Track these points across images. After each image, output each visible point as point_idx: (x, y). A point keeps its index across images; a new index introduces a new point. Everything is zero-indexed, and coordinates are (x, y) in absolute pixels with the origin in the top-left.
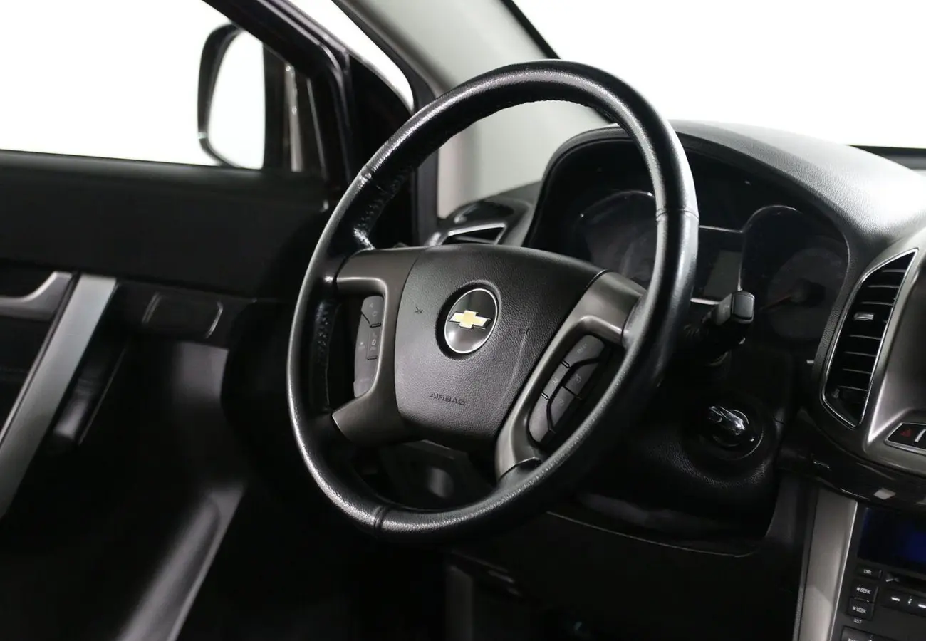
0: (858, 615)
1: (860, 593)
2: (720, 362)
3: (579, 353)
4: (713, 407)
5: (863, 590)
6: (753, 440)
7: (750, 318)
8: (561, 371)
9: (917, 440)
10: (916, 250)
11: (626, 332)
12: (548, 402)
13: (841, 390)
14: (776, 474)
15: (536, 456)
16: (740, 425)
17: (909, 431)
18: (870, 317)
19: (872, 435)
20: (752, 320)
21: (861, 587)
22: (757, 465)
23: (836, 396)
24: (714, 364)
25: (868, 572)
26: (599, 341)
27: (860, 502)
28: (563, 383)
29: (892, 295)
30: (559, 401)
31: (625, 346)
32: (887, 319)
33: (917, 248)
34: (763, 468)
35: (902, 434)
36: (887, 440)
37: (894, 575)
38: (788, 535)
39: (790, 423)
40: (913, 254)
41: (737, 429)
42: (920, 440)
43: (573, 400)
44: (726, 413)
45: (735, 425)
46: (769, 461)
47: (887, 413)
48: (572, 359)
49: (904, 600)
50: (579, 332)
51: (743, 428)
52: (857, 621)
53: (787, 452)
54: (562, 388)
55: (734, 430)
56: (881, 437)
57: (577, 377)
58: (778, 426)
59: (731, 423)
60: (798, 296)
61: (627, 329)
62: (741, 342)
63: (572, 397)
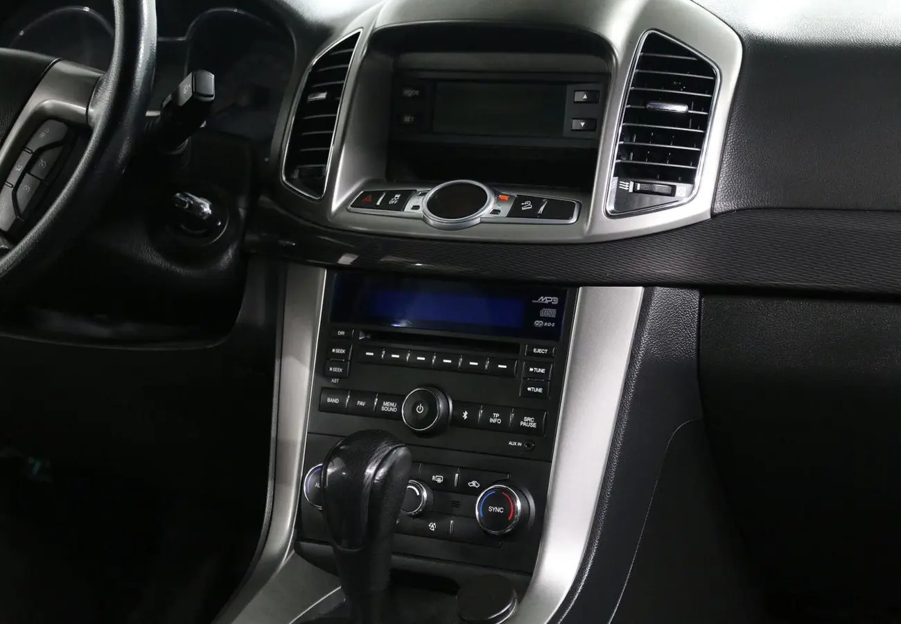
0: (335, 375)
1: (335, 354)
2: (182, 150)
3: (42, 137)
4: (178, 194)
5: (338, 351)
6: (220, 224)
7: (213, 96)
8: (25, 158)
9: (378, 204)
10: (361, 30)
11: (91, 110)
12: (13, 191)
13: (300, 169)
14: (243, 256)
15: (4, 244)
16: (207, 209)
17: (370, 197)
18: (323, 96)
19: (336, 204)
20: (213, 98)
21: (336, 348)
22: (225, 250)
23: (296, 176)
24: (174, 153)
25: (342, 333)
26: (62, 124)
27: (329, 268)
28: (27, 169)
29: (343, 73)
30: (25, 188)
31: (91, 125)
32: (340, 96)
33: (362, 28)
34: (230, 253)
35: (363, 200)
36: (349, 207)
37: (366, 332)
38: (260, 318)
39: (253, 208)
40: (359, 33)
41: (204, 213)
42: (381, 203)
43: (40, 184)
44: (192, 199)
45: (201, 209)
46: (235, 246)
47: (348, 182)
48: (34, 145)
49: (378, 352)
50: (40, 118)
51: (210, 212)
52: (334, 381)
53: (251, 238)
54: (27, 174)
55: (200, 214)
56: (344, 206)
57: (42, 163)
58: (242, 212)
59: (198, 207)
60: (244, 100)
61: (92, 106)
62: (203, 126)
63: (39, 182)
